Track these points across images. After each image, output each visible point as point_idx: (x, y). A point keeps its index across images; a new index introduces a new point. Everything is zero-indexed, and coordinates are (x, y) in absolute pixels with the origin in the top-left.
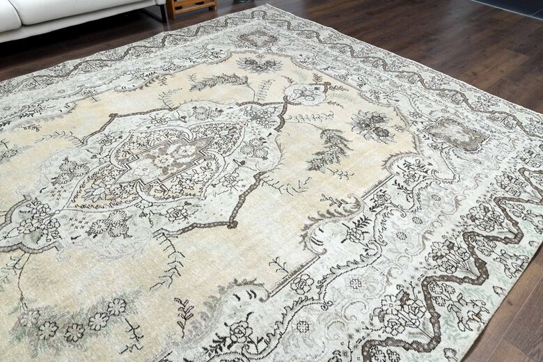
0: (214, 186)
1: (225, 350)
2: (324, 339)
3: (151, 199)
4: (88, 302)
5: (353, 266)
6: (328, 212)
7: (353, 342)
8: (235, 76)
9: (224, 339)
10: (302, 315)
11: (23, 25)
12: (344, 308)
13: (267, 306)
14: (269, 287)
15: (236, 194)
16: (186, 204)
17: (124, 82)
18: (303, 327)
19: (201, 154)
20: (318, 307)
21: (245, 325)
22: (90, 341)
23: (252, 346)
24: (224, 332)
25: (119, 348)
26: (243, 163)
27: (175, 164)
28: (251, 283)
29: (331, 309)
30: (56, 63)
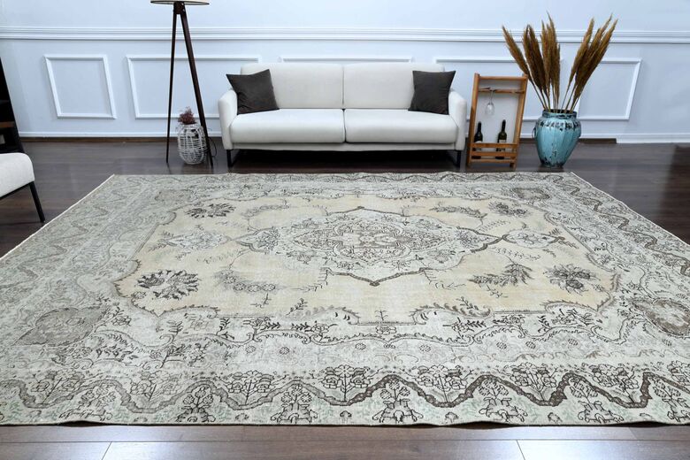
0: (385, 262)
1: (303, 331)
2: (366, 359)
3: (338, 253)
4: (259, 279)
5: (435, 339)
6: (454, 308)
7: (385, 370)
8: (477, 211)
9: (308, 327)
10: (367, 342)
11: (346, 142)
12: (400, 354)
13: (350, 327)
14: (361, 320)
15: (396, 271)
16: (357, 263)
17: (387, 194)
18: (360, 347)
19: (396, 245)
20: (383, 344)
21: (326, 327)
22: (243, 293)
23: (320, 338)
24: (311, 323)
25: (252, 302)
26: (421, 259)
27: (373, 243)
28: (354, 314)
29: (390, 350)
30: (353, 172)
